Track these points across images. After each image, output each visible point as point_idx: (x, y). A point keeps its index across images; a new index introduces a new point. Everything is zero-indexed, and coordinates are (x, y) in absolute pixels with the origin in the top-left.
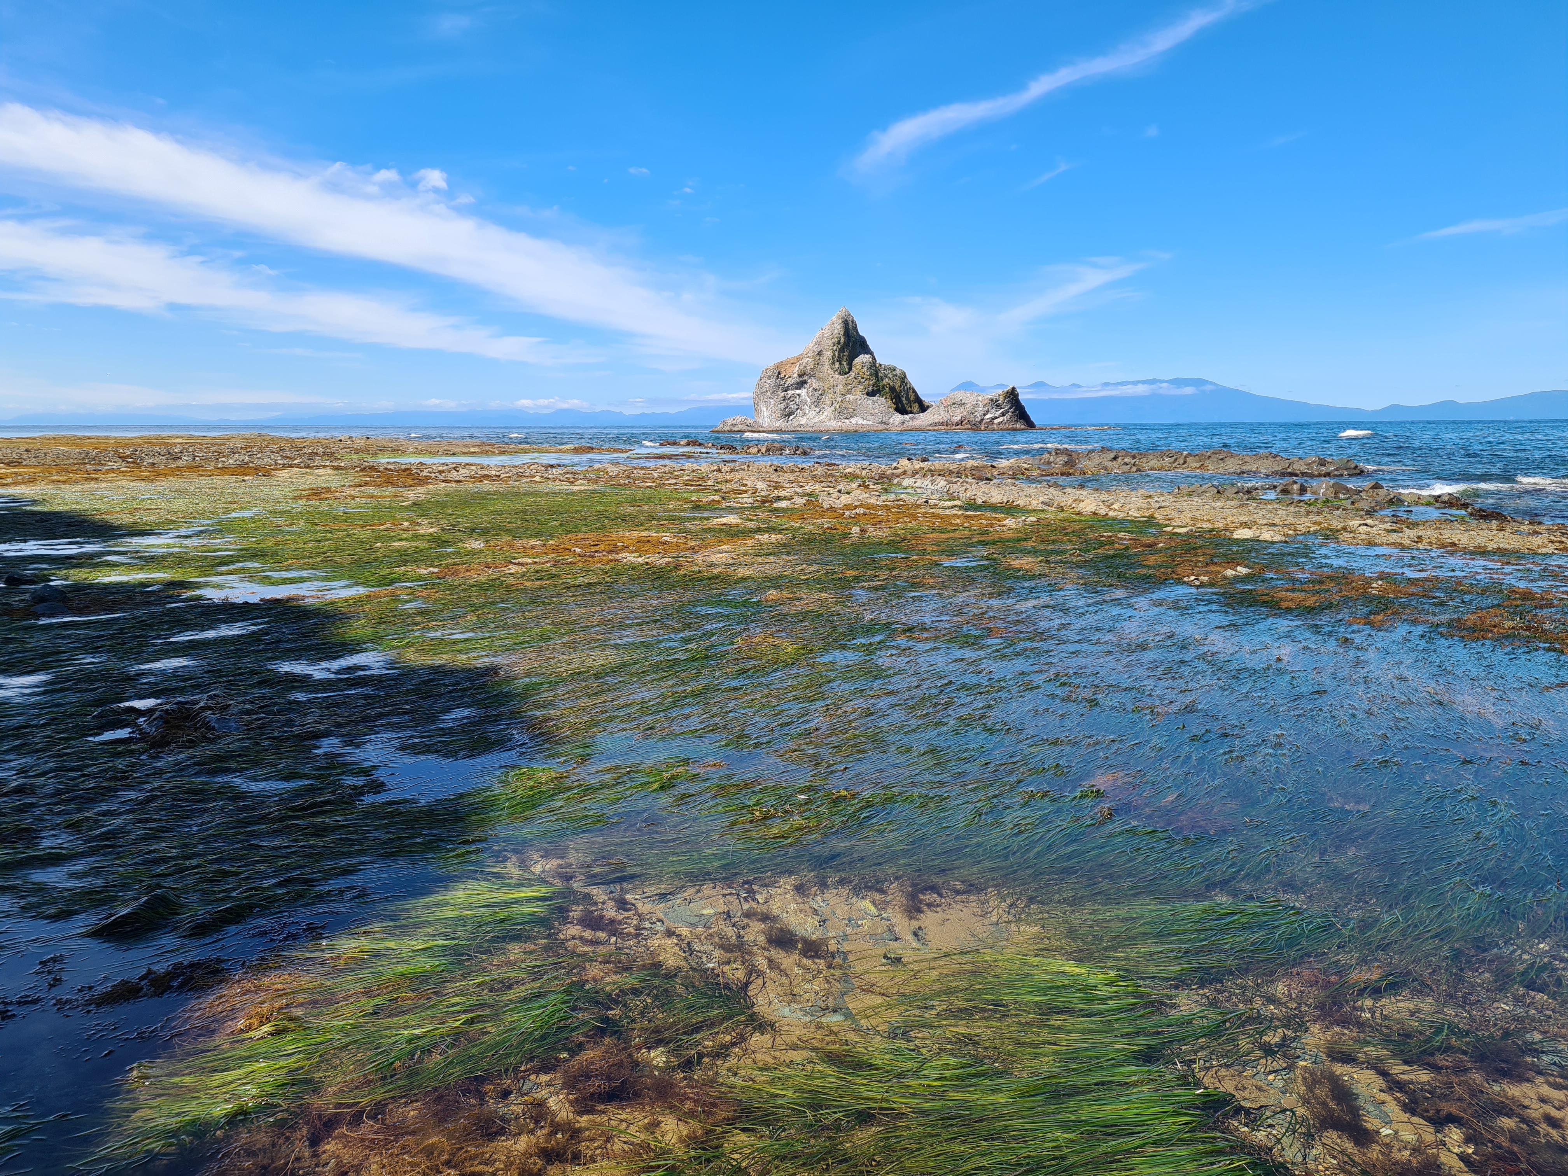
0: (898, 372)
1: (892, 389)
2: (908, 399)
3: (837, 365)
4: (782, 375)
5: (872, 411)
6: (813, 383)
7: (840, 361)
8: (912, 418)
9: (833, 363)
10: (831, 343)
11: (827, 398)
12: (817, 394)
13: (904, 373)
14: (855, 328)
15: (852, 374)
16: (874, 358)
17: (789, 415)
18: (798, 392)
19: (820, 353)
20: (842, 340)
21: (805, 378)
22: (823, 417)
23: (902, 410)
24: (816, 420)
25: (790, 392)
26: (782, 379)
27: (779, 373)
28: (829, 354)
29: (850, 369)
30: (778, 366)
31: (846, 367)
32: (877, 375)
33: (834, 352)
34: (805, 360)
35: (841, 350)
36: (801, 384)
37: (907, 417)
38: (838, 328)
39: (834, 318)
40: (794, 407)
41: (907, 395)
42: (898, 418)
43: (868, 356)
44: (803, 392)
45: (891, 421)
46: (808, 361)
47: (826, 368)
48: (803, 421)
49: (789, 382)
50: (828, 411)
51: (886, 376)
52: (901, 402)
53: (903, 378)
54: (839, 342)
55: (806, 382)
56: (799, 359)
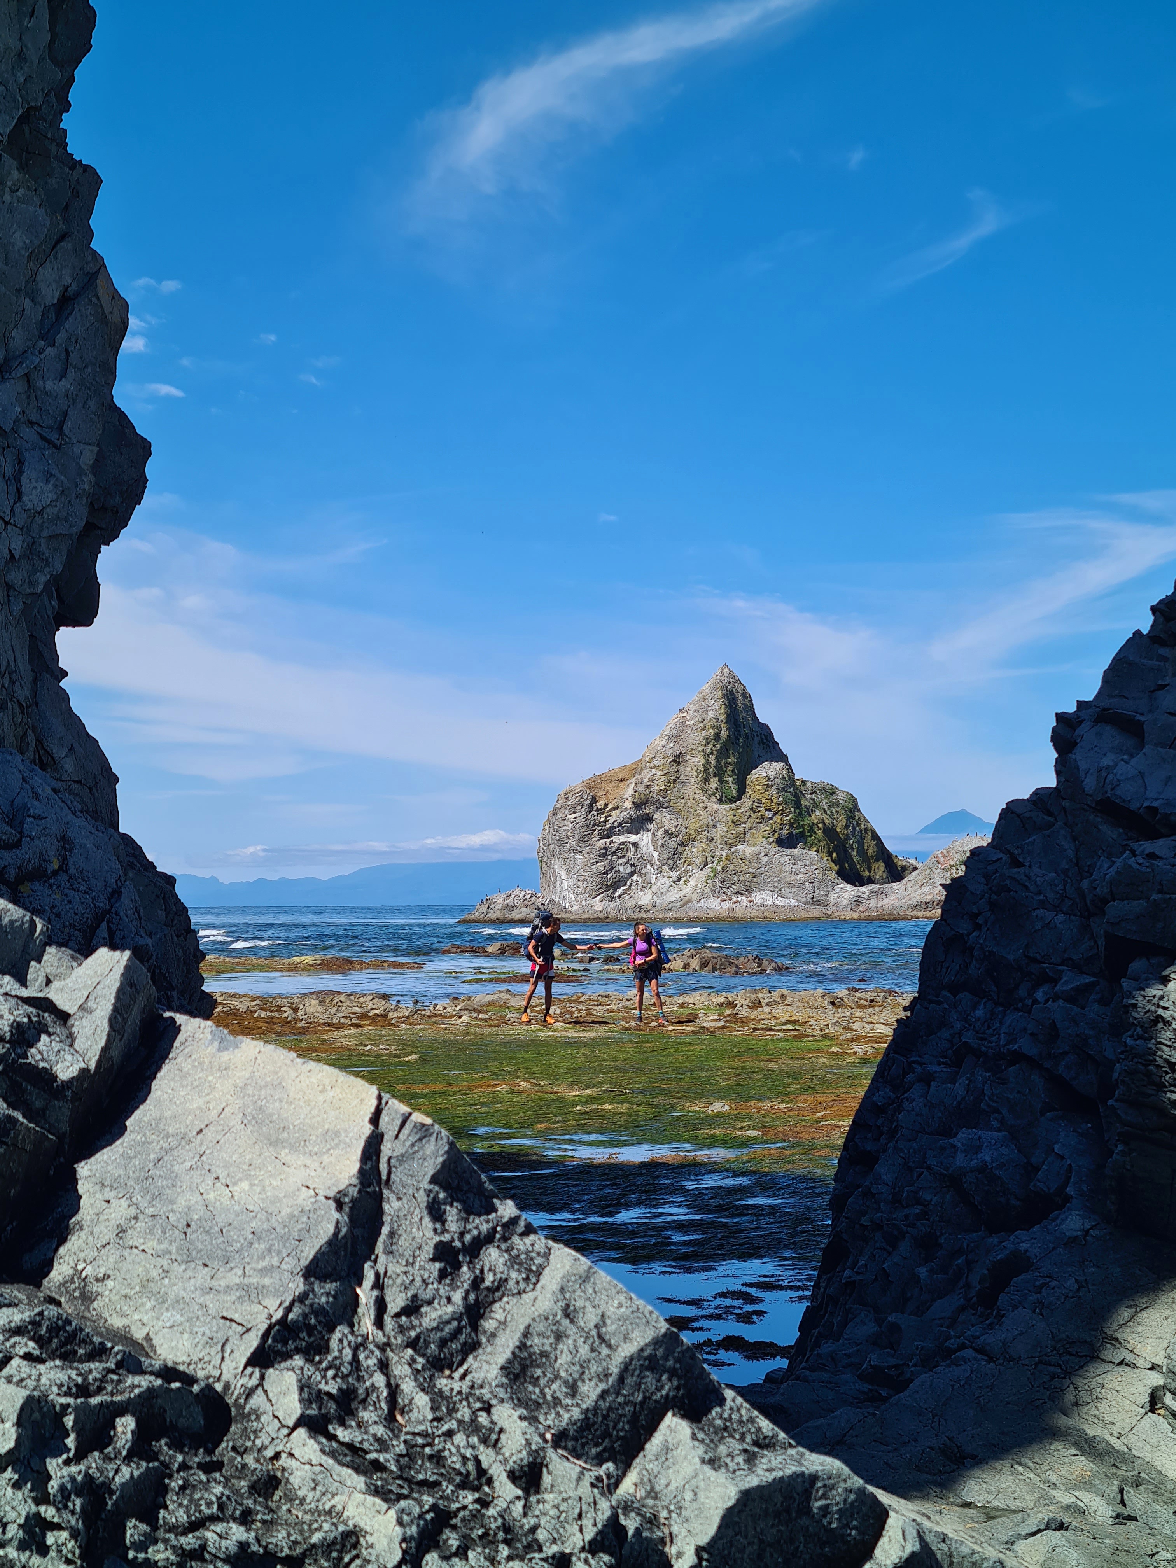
0: (841, 797)
1: (830, 832)
2: (862, 852)
3: (714, 783)
4: (600, 805)
5: (792, 878)
6: (664, 819)
7: (720, 774)
8: (877, 893)
9: (706, 780)
10: (700, 738)
11: (694, 851)
12: (673, 843)
13: (854, 800)
14: (750, 709)
15: (747, 802)
16: (790, 770)
17: (616, 885)
18: (633, 838)
19: (678, 760)
20: (724, 733)
21: (649, 810)
22: (687, 890)
23: (854, 878)
24: (674, 895)
25: (617, 839)
26: (600, 812)
27: (594, 800)
28: (697, 760)
29: (742, 791)
30: (594, 783)
31: (733, 789)
32: (798, 804)
33: (707, 756)
34: (647, 775)
35: (723, 753)
36: (639, 823)
37: (865, 890)
38: (716, 710)
39: (706, 688)
40: (625, 870)
41: (861, 843)
42: (845, 892)
43: (777, 766)
44: (644, 839)
45: (832, 897)
46: (655, 776)
47: (692, 789)
48: (645, 898)
49: (616, 817)
50: (697, 879)
51: (816, 805)
52: (849, 858)
53: (852, 809)
54: (717, 737)
55: (649, 819)
56: (636, 769)
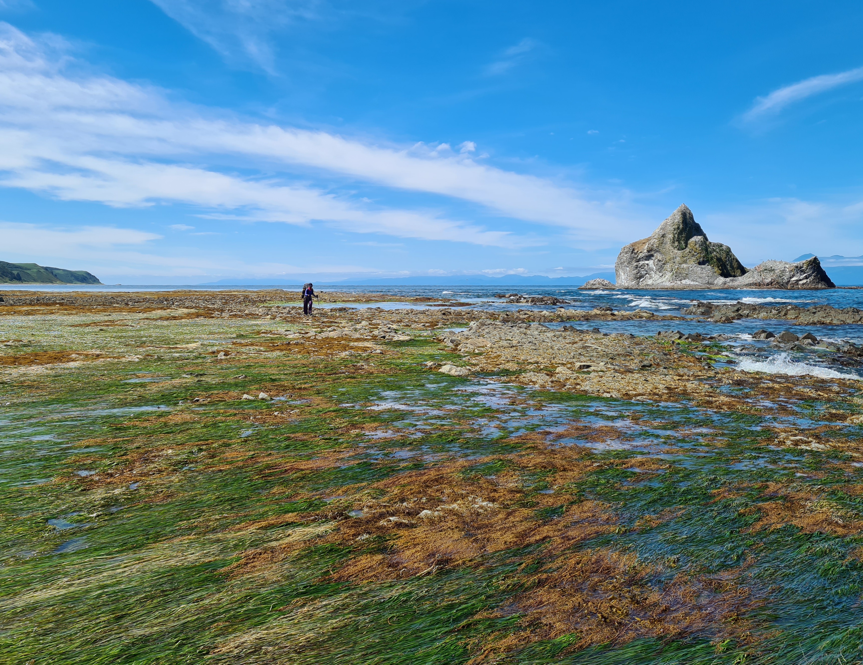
0: (724, 248)
1: (719, 260)
2: (732, 266)
3: (676, 244)
4: (636, 251)
5: (701, 275)
6: (658, 256)
7: (679, 240)
8: (732, 280)
9: (674, 242)
10: (672, 229)
11: (668, 266)
12: (660, 263)
13: (729, 249)
14: (692, 218)
15: (687, 250)
16: (706, 239)
17: (640, 277)
18: (647, 262)
19: (663, 236)
20: (681, 226)
21: (652, 253)
22: (664, 279)
23: (725, 274)
24: (660, 281)
25: (641, 263)
26: (636, 254)
27: (634, 250)
28: (671, 236)
29: (686, 246)
30: (633, 245)
31: (684, 245)
32: (706, 250)
33: (674, 235)
34: (652, 241)
35: (680, 233)
36: (649, 257)
37: (728, 279)
38: (678, 218)
39: (675, 211)
40: (643, 273)
41: (731, 264)
42: (721, 280)
43: (700, 237)
44: (651, 262)
45: (715, 282)
46: (655, 242)
47: (668, 246)
48: (650, 282)
49: (641, 255)
50: (669, 275)
51: (714, 250)
52: (726, 268)
53: (728, 251)
54: (678, 228)
55: (652, 256)
56: (648, 240)
